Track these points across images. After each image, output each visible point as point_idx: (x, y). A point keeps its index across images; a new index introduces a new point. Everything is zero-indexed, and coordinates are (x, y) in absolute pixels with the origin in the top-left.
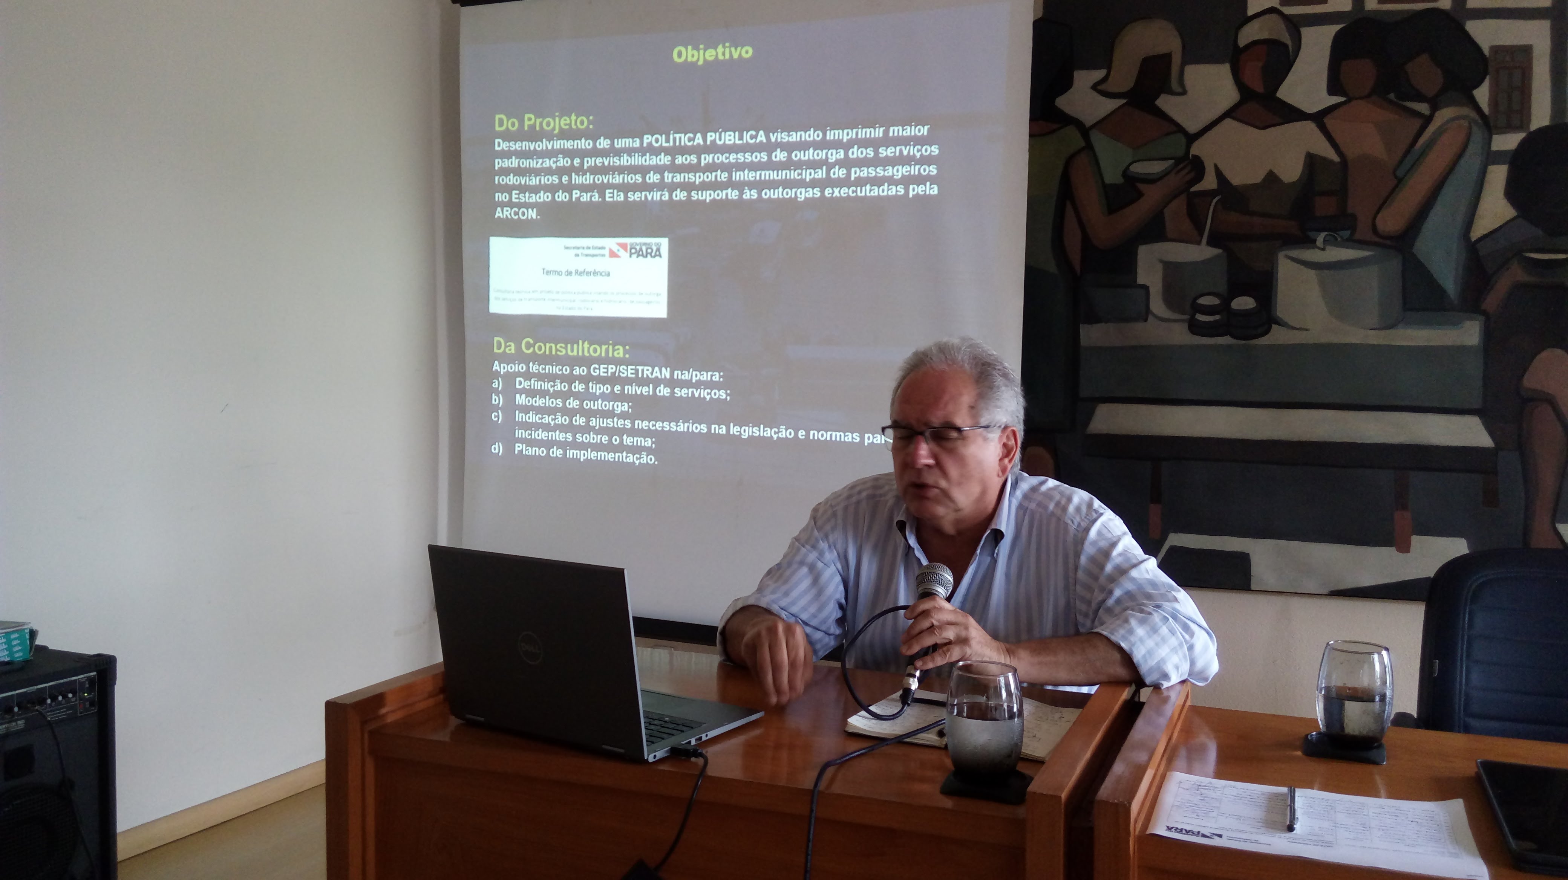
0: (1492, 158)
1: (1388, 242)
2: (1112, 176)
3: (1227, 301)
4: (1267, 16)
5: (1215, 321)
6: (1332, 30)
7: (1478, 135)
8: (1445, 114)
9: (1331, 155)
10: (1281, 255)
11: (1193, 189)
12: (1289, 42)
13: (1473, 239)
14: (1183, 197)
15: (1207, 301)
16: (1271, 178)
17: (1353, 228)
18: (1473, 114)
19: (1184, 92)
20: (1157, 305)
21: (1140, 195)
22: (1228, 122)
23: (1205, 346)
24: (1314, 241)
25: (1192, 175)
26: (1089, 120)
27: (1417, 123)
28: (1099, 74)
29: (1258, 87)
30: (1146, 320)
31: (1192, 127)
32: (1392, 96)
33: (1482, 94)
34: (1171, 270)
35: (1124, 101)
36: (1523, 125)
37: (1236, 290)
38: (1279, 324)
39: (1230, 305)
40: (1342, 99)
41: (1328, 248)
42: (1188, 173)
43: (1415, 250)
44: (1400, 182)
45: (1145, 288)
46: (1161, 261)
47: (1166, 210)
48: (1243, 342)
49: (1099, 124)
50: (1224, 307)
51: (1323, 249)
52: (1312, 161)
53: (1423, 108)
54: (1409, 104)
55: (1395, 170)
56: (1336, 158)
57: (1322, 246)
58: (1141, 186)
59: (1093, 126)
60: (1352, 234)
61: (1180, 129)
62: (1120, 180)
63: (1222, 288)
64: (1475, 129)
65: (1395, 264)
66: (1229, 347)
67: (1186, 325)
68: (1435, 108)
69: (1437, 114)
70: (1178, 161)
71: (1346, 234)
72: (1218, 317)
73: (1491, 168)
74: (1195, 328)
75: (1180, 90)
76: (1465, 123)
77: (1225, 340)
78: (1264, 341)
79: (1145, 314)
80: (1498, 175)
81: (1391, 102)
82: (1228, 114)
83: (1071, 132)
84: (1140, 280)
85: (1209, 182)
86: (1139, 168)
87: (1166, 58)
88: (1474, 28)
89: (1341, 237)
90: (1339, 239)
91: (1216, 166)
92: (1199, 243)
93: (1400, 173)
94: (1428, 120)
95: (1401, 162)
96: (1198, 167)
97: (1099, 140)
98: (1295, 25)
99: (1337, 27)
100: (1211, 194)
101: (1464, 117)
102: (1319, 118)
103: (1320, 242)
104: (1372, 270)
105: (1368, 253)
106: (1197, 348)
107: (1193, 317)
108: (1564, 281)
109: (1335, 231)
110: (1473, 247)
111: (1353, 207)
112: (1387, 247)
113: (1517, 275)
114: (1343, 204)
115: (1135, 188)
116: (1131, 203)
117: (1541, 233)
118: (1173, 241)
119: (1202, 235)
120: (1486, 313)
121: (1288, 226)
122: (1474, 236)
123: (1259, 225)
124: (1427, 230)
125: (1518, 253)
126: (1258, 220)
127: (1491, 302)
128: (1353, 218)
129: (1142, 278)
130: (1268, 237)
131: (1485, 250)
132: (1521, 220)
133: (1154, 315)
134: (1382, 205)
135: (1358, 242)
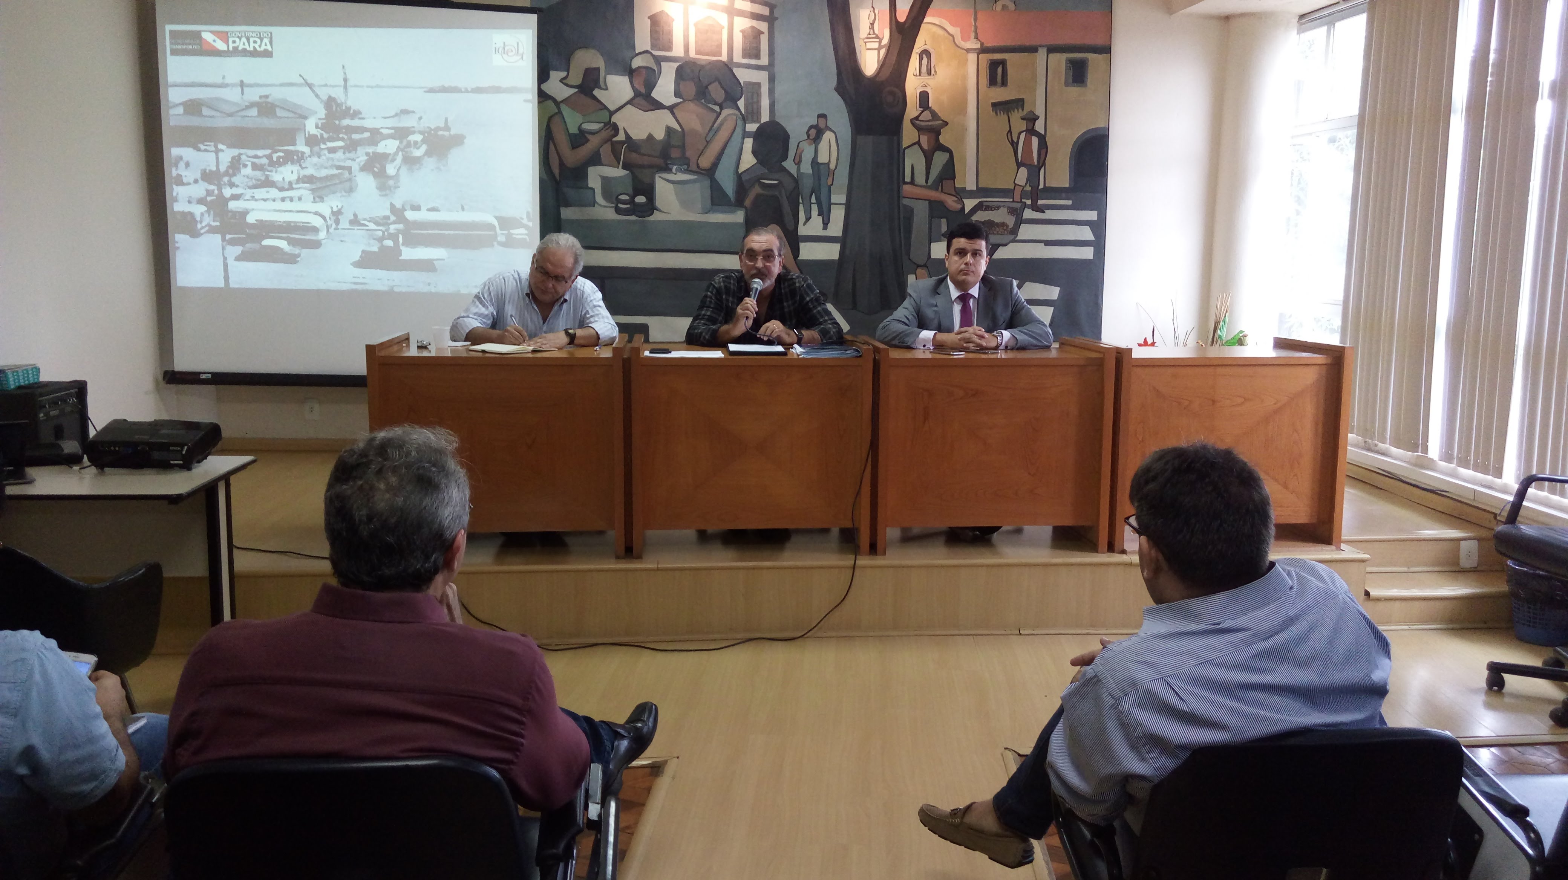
0: (745, 135)
1: (704, 172)
2: (573, 130)
4: (645, 54)
5: (628, 208)
6: (676, 65)
7: (740, 122)
8: (726, 112)
9: (677, 127)
10: (657, 176)
11: (614, 139)
12: (655, 68)
13: (740, 173)
14: (609, 142)
15: (624, 197)
16: (650, 137)
17: (688, 165)
18: (737, 112)
19: (607, 89)
20: (599, 198)
21: (587, 141)
22: (629, 106)
23: (623, 221)
24: (671, 170)
25: (613, 132)
26: (559, 99)
27: (715, 115)
28: (564, 74)
29: (643, 90)
30: (594, 206)
31: (612, 108)
32: (703, 101)
33: (741, 103)
34: (606, 181)
35: (576, 90)
36: (758, 120)
37: (637, 192)
38: (656, 210)
40: (681, 100)
42: (611, 131)
43: (715, 177)
44: (708, 142)
45: (593, 189)
46: (600, 176)
47: (601, 150)
48: (641, 219)
49: (565, 101)
50: (632, 201)
51: (676, 174)
52: (669, 130)
53: (717, 108)
54: (710, 106)
55: (706, 138)
56: (680, 130)
58: (589, 136)
59: (562, 102)
60: (688, 167)
61: (606, 108)
62: (577, 132)
63: (630, 190)
64: (738, 120)
65: (707, 183)
66: (634, 222)
67: (614, 209)
68: (721, 108)
69: (723, 111)
70: (606, 124)
71: (686, 167)
72: (628, 206)
73: (746, 140)
74: (618, 211)
75: (605, 87)
76: (735, 117)
77: (633, 218)
78: (651, 218)
79: (593, 203)
80: (749, 143)
81: (702, 103)
82: (629, 102)
83: (550, 103)
84: (590, 185)
85: (621, 137)
86: (587, 126)
87: (598, 69)
88: (738, 72)
90: (682, 170)
91: (624, 129)
92: (618, 168)
93: (708, 139)
94: (719, 114)
95: (708, 134)
96: (615, 129)
97: (566, 111)
98: (658, 60)
99: (678, 64)
100: (622, 143)
101: (735, 114)
102: (671, 109)
103: (674, 170)
104: (698, 185)
105: (696, 177)
106: (619, 221)
107: (617, 205)
108: (777, 193)
109: (680, 165)
110: (739, 176)
111: (688, 154)
112: (702, 174)
113: (757, 190)
114: (684, 152)
115: (585, 136)
116: (583, 144)
117: (767, 171)
118: (605, 165)
119: (619, 164)
120: (746, 208)
121: (660, 162)
122: (740, 171)
123: (646, 160)
124: (720, 167)
125: (758, 180)
126: (645, 157)
127: (748, 202)
128: (688, 159)
129: (591, 184)
130: (651, 166)
131: (744, 178)
132: (758, 164)
133: (597, 203)
134: (701, 154)
135: (690, 171)
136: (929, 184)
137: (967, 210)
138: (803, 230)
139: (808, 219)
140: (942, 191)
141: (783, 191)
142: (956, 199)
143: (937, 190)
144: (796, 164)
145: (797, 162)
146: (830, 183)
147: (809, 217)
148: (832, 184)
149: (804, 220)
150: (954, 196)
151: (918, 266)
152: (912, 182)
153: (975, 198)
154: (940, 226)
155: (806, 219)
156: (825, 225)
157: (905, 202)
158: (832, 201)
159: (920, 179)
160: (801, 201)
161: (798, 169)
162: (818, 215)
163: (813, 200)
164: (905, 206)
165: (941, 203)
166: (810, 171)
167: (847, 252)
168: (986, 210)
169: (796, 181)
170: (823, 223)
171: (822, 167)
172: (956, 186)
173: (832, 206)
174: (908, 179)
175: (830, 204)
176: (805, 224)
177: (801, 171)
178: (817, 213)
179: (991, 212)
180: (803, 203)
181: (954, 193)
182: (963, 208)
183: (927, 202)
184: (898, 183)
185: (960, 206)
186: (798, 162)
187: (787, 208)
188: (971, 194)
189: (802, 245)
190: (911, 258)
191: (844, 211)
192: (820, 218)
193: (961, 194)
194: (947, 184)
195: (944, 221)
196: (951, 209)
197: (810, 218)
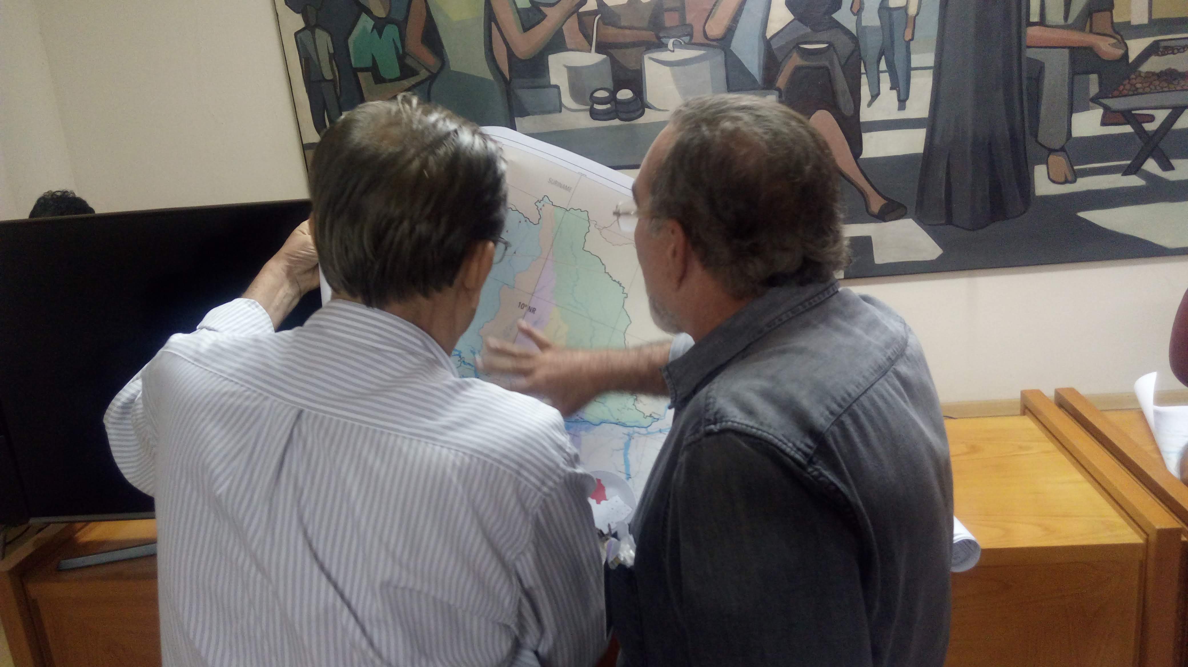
1: (715, 43)
2: (523, 3)
3: (613, 93)
5: (607, 109)
10: (646, 57)
11: (581, 10)
13: (768, 37)
15: (601, 94)
20: (567, 100)
23: (603, 128)
24: (666, 46)
30: (560, 111)
34: (574, 72)
37: (619, 85)
38: (648, 107)
39: (616, 97)
41: (676, 50)
43: (731, 48)
45: (557, 87)
46: (566, 66)
47: (563, 28)
48: (627, 123)
51: (673, 51)
57: (672, 49)
58: (545, 10)
60: (691, 38)
62: (529, 5)
63: (610, 84)
65: (720, 58)
66: (619, 128)
67: (588, 113)
71: (687, 39)
72: (609, 106)
74: (594, 115)
77: (616, 122)
78: (641, 121)
79: (559, 108)
85: (592, 4)
89: (684, 42)
90: (683, 43)
92: (590, 51)
100: (593, 14)
103: (670, 46)
104: (706, 64)
105: (702, 52)
106: (598, 129)
107: (592, 107)
108: (827, 64)
109: (679, 37)
110: (767, 43)
111: (690, 18)
112: (714, 47)
113: (796, 60)
114: (683, 17)
115: (540, 11)
116: (538, 23)
117: (809, 30)
118: (572, 50)
119: (591, 45)
120: (779, 89)
121: (648, 35)
122: (769, 35)
123: (629, 36)
124: (738, 34)
125: (796, 46)
126: (627, 32)
127: (782, 81)
128: (691, 26)
129: (553, 81)
130: (634, 45)
131: (775, 45)
132: (797, 21)
133: (565, 107)
134: (709, 16)
135: (695, 44)
136: (1070, 21)
137: (1132, 56)
138: (867, 114)
139: (875, 96)
140: (1091, 31)
141: (835, 57)
142: (1113, 41)
143: (1082, 29)
144: (854, 14)
145: (855, 11)
146: (908, 37)
147: (876, 93)
148: (912, 39)
149: (870, 98)
150: (1111, 36)
151: (1051, 151)
152: (1042, 22)
153: (1144, 37)
154: (1087, 88)
155: (872, 97)
156: (902, 102)
157: (1030, 53)
158: (913, 65)
159: (1055, 15)
160: (863, 70)
161: (859, 22)
162: (891, 89)
163: (883, 66)
164: (1030, 60)
165: (1089, 50)
166: (877, 22)
167: (937, 141)
168: (1163, 54)
169: (855, 39)
170: (899, 100)
171: (895, 14)
172: (1116, 20)
173: (912, 72)
174: (1035, 18)
175: (909, 69)
176: (869, 105)
177: (864, 24)
178: (889, 85)
179: (1172, 56)
180: (866, 73)
181: (1110, 31)
182: (1126, 56)
183: (1066, 51)
184: (1019, 25)
185: (1120, 52)
186: (858, 13)
187: (841, 84)
188: (1139, 31)
189: (866, 137)
190: (1040, 139)
191: (931, 79)
192: (894, 93)
193: (1122, 33)
194: (1100, 19)
195: (1094, 78)
196: (1105, 58)
197: (878, 94)
